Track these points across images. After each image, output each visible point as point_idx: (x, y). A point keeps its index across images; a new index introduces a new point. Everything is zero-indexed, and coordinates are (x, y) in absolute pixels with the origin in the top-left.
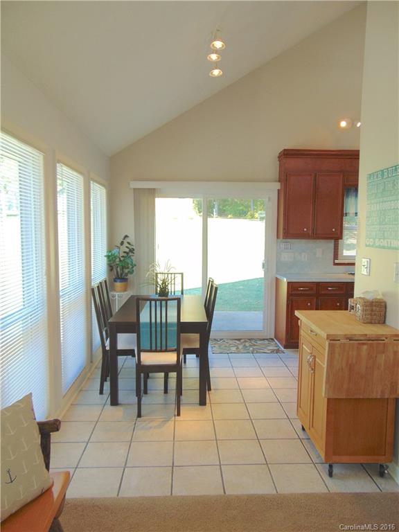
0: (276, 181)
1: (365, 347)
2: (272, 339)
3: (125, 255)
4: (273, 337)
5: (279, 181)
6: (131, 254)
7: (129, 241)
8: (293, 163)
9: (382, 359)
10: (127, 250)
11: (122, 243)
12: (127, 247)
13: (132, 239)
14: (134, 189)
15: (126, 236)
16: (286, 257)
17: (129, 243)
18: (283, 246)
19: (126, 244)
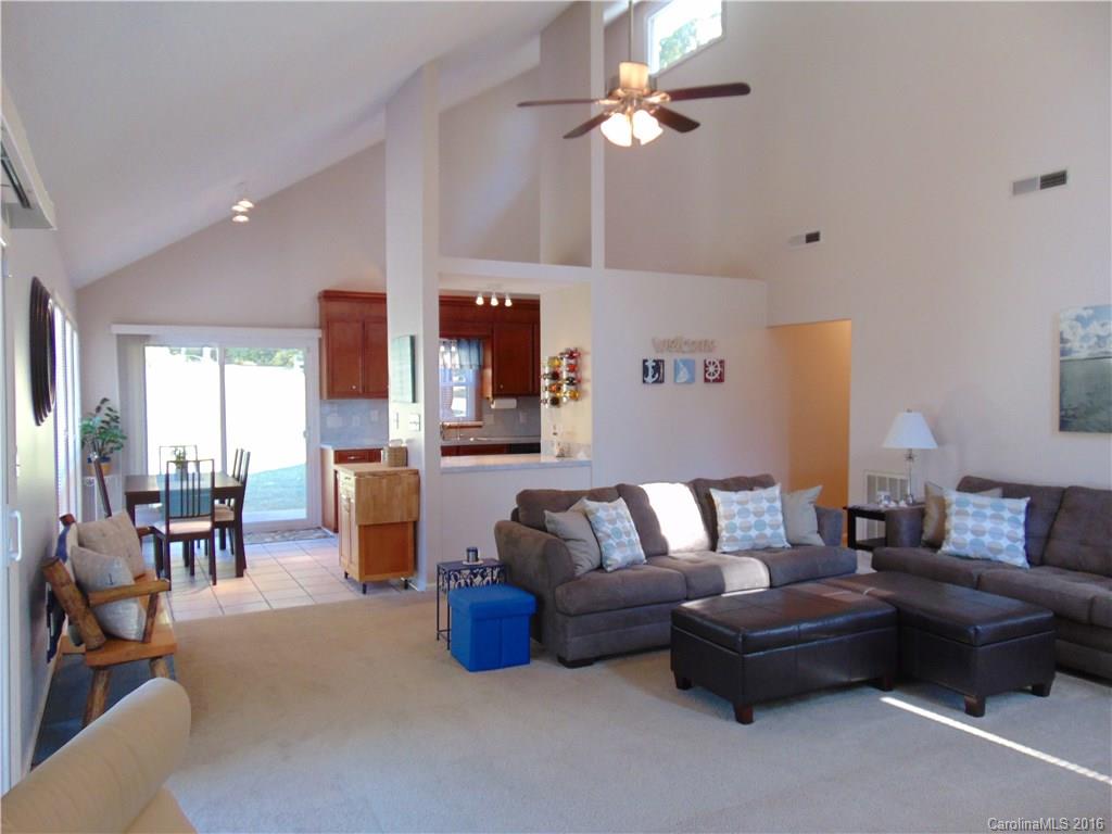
0: (315, 328)
1: (384, 481)
2: (319, 528)
3: (104, 425)
4: (320, 524)
5: (320, 327)
6: (113, 424)
7: (110, 406)
8: (338, 308)
9: (399, 490)
10: (107, 419)
11: (99, 409)
12: (107, 415)
13: (115, 402)
14: (119, 336)
15: (105, 400)
16: (333, 421)
17: (110, 409)
18: (327, 408)
19: (104, 410)
